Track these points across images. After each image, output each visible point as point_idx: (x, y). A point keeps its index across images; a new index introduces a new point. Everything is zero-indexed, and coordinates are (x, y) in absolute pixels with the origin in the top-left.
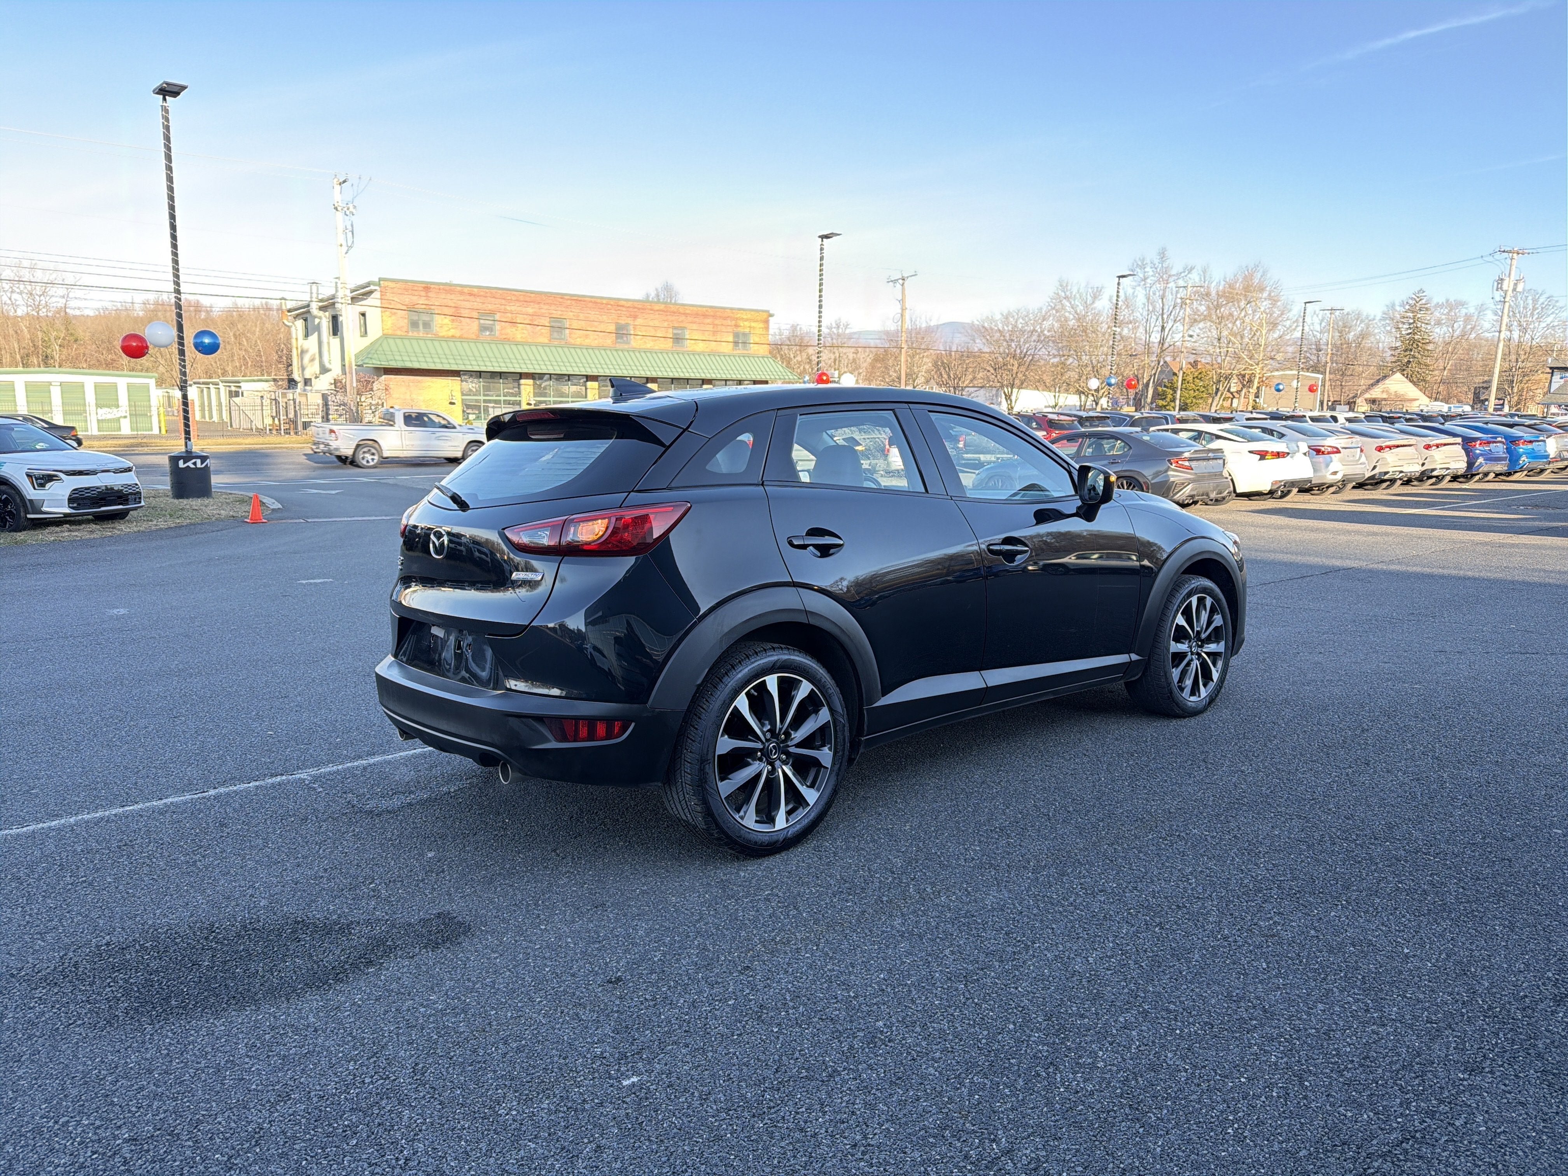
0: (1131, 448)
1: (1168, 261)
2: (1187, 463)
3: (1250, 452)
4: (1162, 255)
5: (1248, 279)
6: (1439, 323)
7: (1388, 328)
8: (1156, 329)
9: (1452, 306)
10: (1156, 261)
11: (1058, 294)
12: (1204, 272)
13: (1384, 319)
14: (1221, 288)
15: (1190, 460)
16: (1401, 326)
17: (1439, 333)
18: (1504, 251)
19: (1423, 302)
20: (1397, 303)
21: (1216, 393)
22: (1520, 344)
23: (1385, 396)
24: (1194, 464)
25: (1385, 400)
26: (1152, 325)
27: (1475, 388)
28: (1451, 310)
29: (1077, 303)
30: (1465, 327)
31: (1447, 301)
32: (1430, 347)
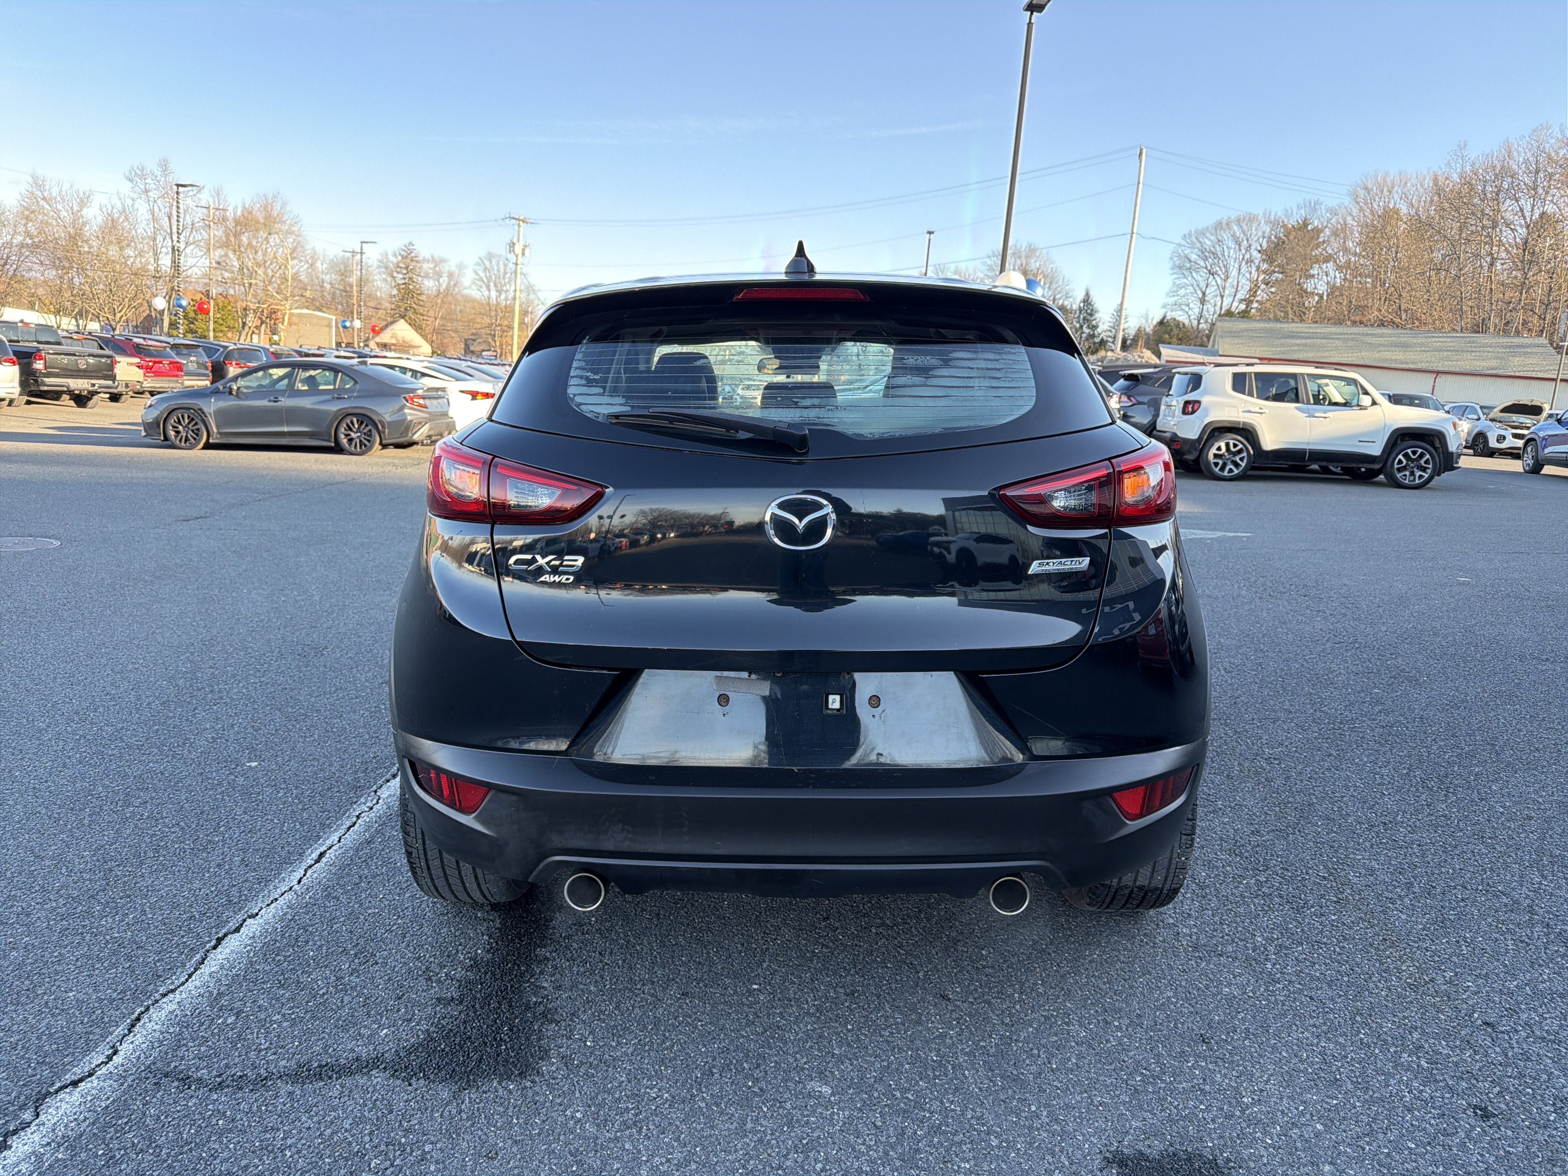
0: (356, 382)
1: (172, 175)
2: (421, 401)
3: (462, 392)
4: (165, 166)
5: (266, 208)
6: (427, 276)
7: (384, 276)
8: (164, 250)
9: (437, 262)
10: (158, 173)
11: (32, 193)
12: (218, 194)
13: (379, 267)
14: (239, 213)
15: (424, 398)
16: (395, 274)
17: (429, 285)
18: (514, 218)
19: (413, 255)
20: (390, 254)
21: (243, 327)
22: (498, 304)
23: (394, 341)
24: (428, 402)
25: (393, 344)
26: (159, 246)
27: (466, 340)
28: (435, 266)
29: (60, 207)
30: (449, 283)
31: (432, 257)
32: (423, 297)
